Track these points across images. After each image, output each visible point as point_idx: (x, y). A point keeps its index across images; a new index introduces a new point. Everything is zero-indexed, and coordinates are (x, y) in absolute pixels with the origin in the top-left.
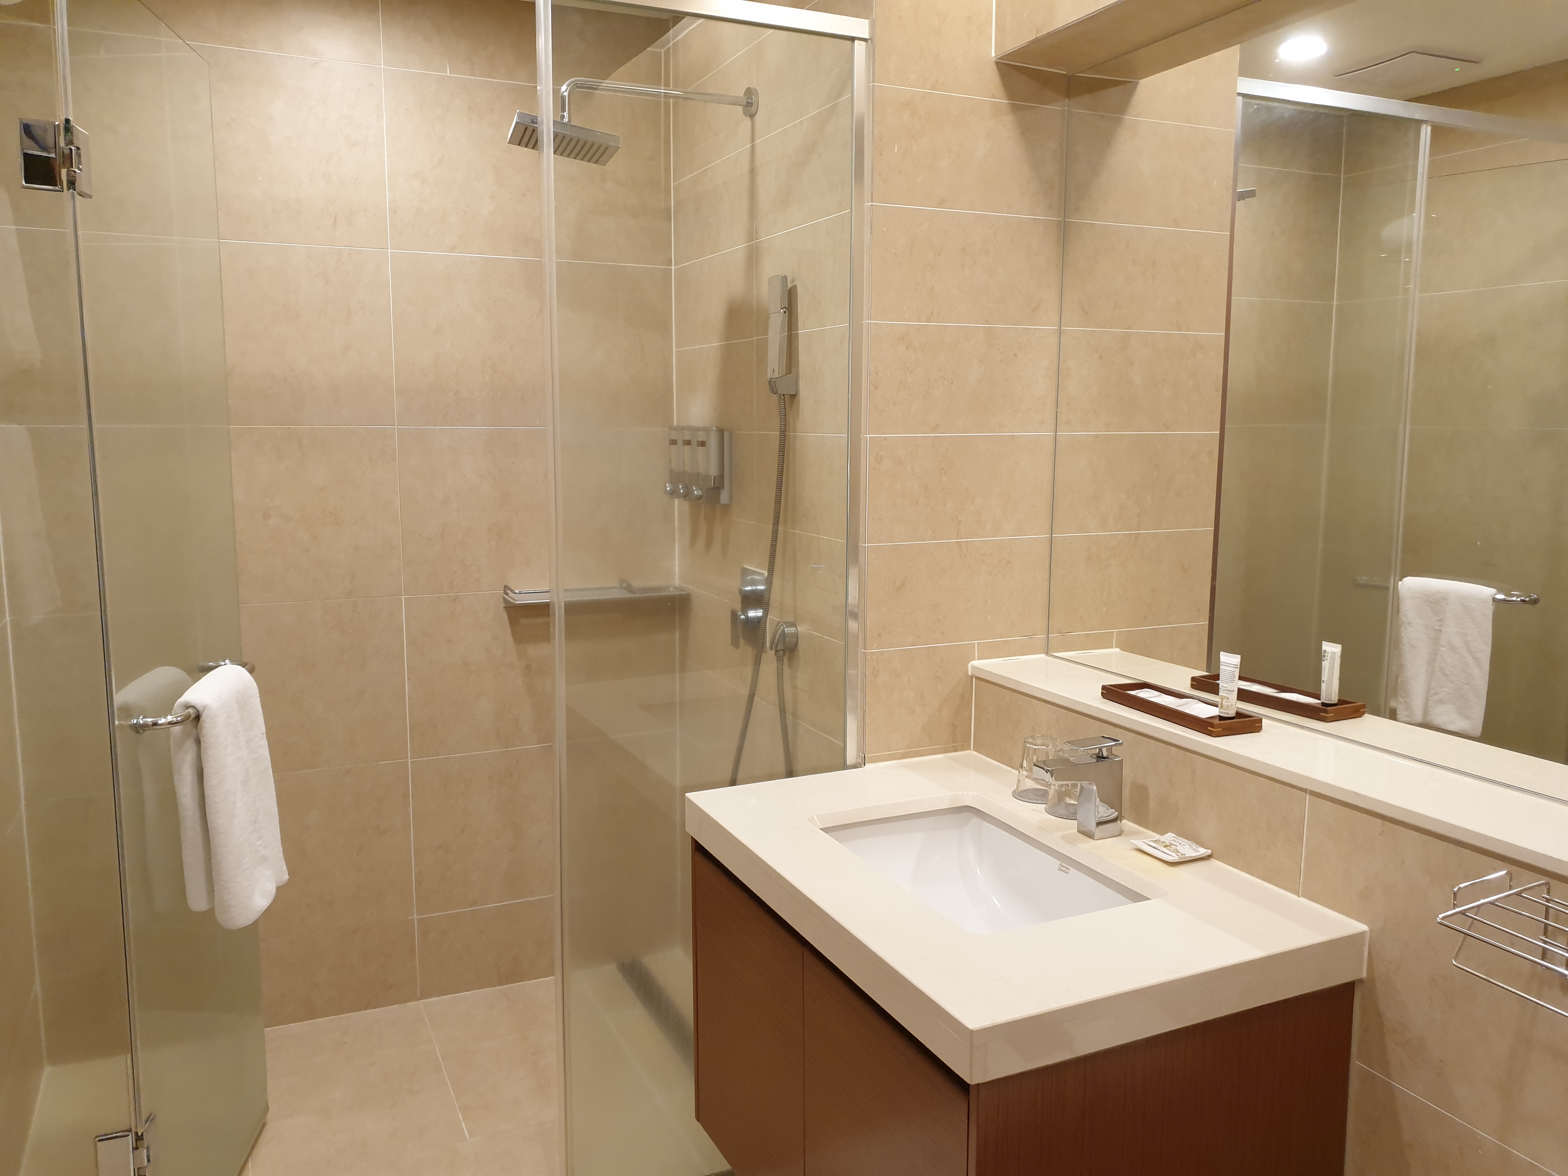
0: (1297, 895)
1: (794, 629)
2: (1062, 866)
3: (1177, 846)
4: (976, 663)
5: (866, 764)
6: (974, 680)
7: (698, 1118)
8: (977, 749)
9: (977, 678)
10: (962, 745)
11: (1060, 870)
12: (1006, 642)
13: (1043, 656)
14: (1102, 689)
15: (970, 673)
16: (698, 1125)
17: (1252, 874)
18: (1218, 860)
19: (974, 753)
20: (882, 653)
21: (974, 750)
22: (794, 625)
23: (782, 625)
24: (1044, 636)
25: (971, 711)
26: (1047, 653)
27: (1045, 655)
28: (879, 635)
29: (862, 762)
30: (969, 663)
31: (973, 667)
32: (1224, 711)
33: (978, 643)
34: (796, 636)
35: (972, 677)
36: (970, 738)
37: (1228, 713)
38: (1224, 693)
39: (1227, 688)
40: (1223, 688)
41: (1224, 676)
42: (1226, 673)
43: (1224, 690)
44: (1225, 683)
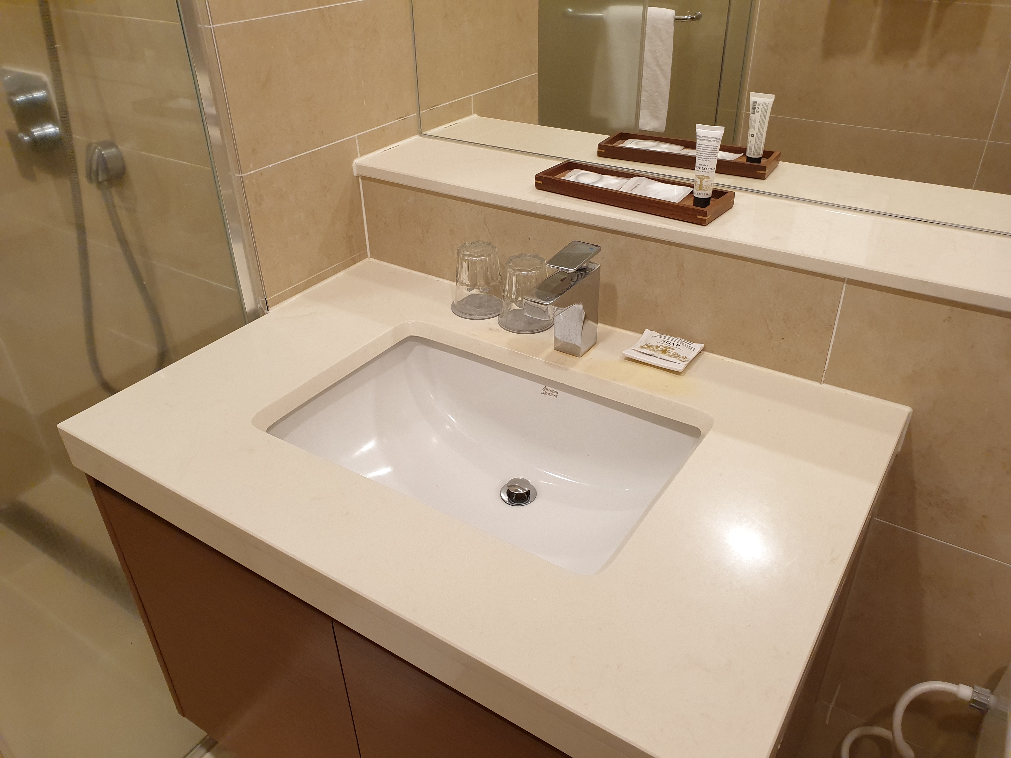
0: (819, 382)
1: (114, 150)
2: (547, 389)
3: (674, 349)
4: (360, 161)
5: (270, 309)
6: (360, 180)
7: (182, 711)
8: (376, 255)
9: (364, 178)
10: (360, 255)
11: (546, 393)
12: (383, 129)
13: (417, 137)
14: (536, 179)
15: (355, 174)
16: (185, 719)
17: (758, 364)
18: (712, 352)
19: (372, 260)
20: (261, 173)
21: (371, 257)
22: (111, 144)
23: (95, 148)
24: (415, 114)
25: (362, 216)
26: (421, 134)
27: (418, 135)
28: (254, 150)
29: (263, 306)
30: (352, 162)
31: (359, 167)
32: (703, 192)
33: (357, 136)
34: (120, 158)
35: (358, 177)
36: (366, 245)
37: (707, 194)
38: (704, 172)
39: (707, 166)
40: (702, 167)
41: (703, 153)
42: (706, 149)
43: (703, 169)
44: (705, 161)
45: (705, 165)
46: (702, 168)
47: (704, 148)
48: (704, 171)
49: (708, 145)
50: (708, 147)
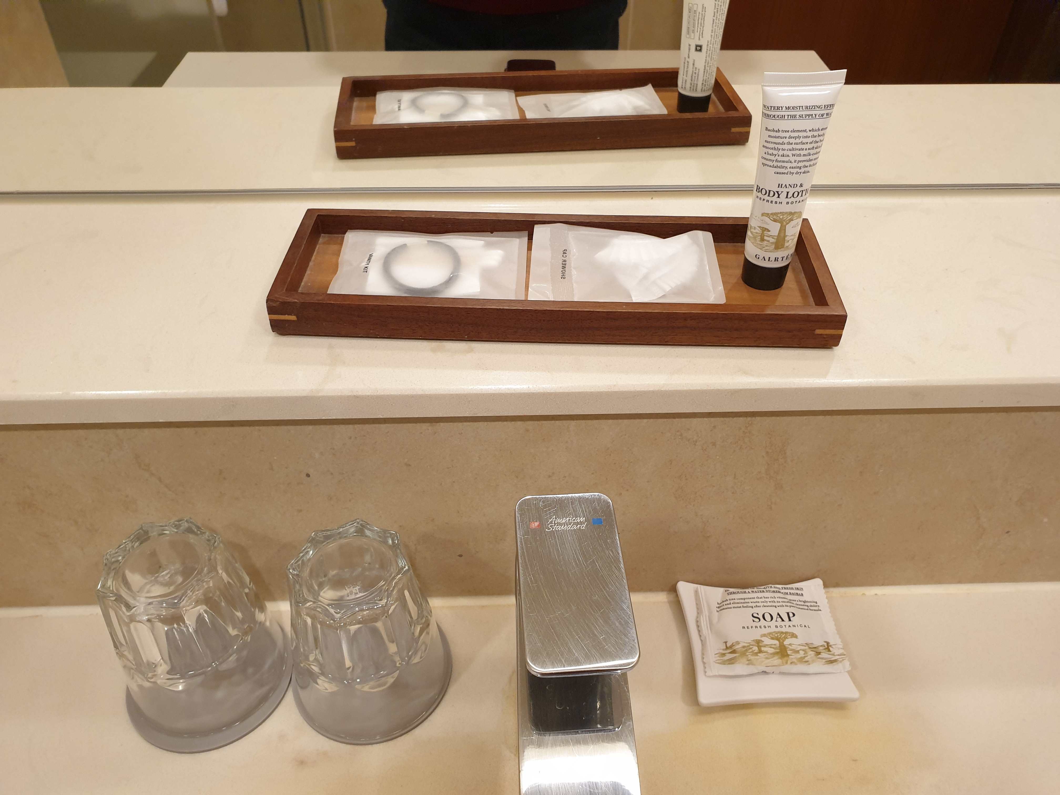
38: (792, 203)
39: (801, 186)
40: (785, 190)
41: (790, 153)
42: (798, 141)
43: (790, 195)
44: (797, 173)
45: (795, 186)
46: (788, 193)
47: (792, 141)
48: (790, 200)
49: (805, 131)
50: (805, 134)
